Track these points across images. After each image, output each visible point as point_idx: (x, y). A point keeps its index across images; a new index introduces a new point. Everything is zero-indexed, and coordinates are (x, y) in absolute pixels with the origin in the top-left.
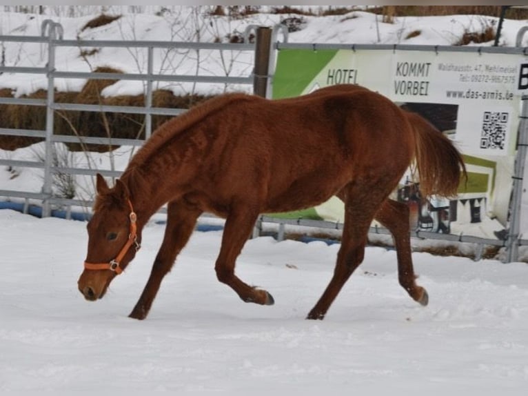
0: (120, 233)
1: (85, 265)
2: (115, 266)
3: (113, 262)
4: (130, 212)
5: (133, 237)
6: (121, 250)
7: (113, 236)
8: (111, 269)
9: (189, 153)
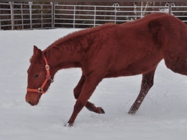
0: (41, 74)
1: (27, 90)
2: (40, 90)
3: (39, 89)
4: (45, 65)
5: (48, 76)
6: (43, 83)
7: (37, 76)
8: (39, 92)
9: (79, 48)
